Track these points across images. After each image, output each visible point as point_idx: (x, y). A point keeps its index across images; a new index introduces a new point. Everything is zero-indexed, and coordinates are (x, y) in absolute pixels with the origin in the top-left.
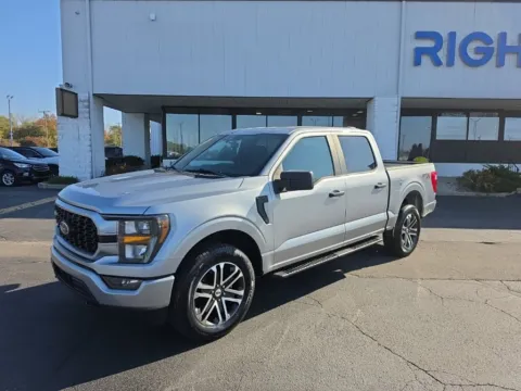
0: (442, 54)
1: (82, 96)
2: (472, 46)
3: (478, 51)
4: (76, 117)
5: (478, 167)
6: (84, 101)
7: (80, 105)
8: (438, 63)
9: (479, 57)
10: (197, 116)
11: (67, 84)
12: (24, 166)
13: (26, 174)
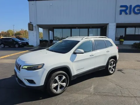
0: (128, 11)
1: (34, 25)
2: (136, 9)
3: (138, 10)
4: (33, 30)
5: (138, 42)
6: (35, 26)
7: (34, 27)
8: (126, 14)
9: (138, 12)
10: (62, 29)
11: (31, 22)
12: (20, 43)
13: (21, 45)
